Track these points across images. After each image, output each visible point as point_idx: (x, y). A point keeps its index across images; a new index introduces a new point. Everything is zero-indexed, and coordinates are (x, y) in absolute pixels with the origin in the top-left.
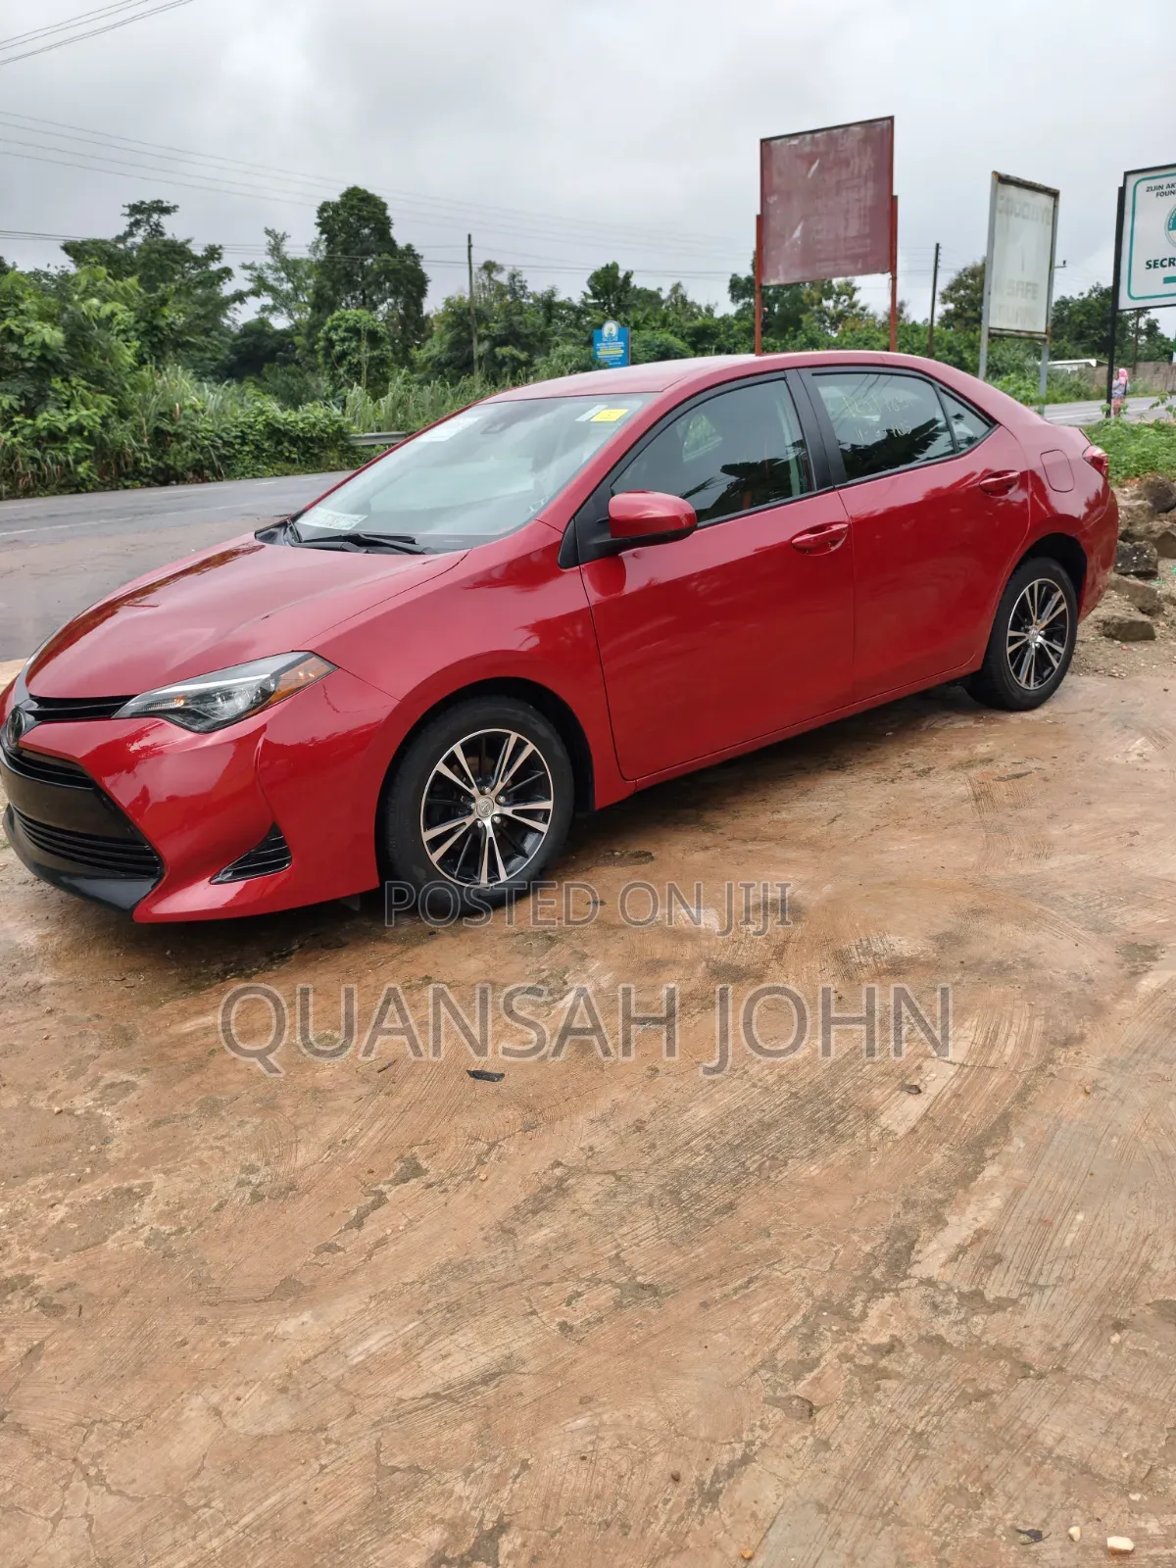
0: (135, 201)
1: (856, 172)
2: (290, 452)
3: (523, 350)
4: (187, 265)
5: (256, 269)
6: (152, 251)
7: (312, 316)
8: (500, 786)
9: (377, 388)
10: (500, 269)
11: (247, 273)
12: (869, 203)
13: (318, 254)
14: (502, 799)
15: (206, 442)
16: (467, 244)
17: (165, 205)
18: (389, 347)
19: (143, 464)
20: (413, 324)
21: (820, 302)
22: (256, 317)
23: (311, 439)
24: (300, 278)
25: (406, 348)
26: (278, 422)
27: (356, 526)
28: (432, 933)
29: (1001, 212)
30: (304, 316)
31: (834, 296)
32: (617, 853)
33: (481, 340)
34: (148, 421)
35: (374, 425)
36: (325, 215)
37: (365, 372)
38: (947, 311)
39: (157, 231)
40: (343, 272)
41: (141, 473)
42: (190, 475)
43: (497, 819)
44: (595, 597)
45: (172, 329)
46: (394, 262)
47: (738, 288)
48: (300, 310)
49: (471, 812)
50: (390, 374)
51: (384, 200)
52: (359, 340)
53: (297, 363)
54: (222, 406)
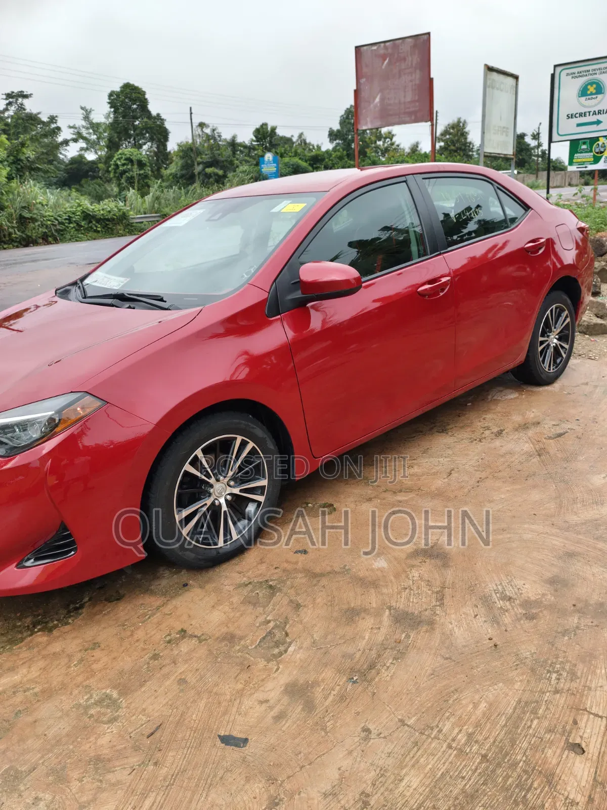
0: (9, 91)
1: (410, 64)
2: (96, 227)
3: (221, 169)
4: (39, 126)
5: (76, 128)
6: (19, 118)
7: (107, 152)
8: (230, 473)
9: (143, 190)
10: (207, 126)
11: (72, 130)
12: (417, 82)
13: (110, 120)
14: (232, 483)
15: (49, 223)
16: (189, 112)
17: (25, 93)
18: (149, 168)
19: (13, 236)
20: (162, 156)
21: (376, 142)
22: (78, 154)
23: (108, 220)
24: (101, 133)
25: (159, 169)
26: (88, 210)
27: (123, 286)
28: (185, 585)
29: (489, 87)
30: (103, 153)
31: (383, 139)
32: (310, 505)
33: (199, 164)
34: (15, 211)
35: (142, 210)
36: (112, 98)
37: (136, 182)
38: (440, 147)
39: (21, 107)
40: (123, 128)
41: (13, 241)
42: (41, 241)
43: (229, 497)
44: (291, 334)
45: (28, 161)
46: (150, 122)
47: (333, 135)
48: (100, 149)
49: (210, 495)
50: (150, 182)
51: (144, 90)
52: (133, 165)
53: (101, 178)
54: (57, 202)
